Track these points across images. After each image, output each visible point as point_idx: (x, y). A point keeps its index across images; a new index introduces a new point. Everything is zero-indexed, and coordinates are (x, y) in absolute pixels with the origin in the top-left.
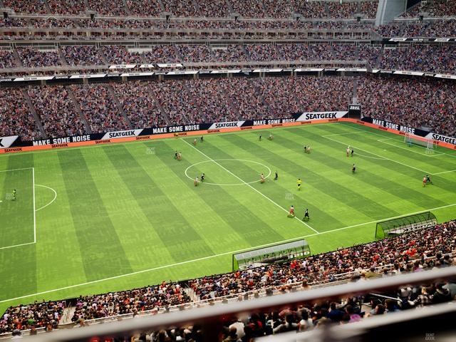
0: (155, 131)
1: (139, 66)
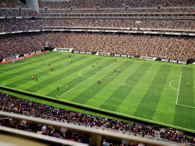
0: (115, 55)
1: (132, 28)
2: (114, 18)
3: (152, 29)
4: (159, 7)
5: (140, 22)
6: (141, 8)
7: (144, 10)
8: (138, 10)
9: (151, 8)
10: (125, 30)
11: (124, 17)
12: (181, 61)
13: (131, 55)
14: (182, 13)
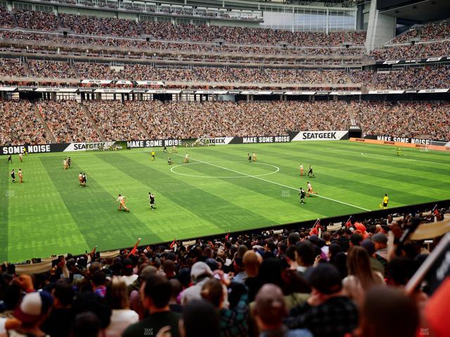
2: (39, 54)
3: (167, 83)
4: (148, 39)
5: (122, 68)
6: (107, 37)
7: (118, 43)
8: (104, 41)
9: (131, 39)
10: (93, 85)
11: (71, 55)
12: (279, 136)
13: (169, 139)
14: (204, 53)
